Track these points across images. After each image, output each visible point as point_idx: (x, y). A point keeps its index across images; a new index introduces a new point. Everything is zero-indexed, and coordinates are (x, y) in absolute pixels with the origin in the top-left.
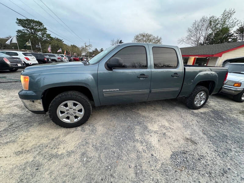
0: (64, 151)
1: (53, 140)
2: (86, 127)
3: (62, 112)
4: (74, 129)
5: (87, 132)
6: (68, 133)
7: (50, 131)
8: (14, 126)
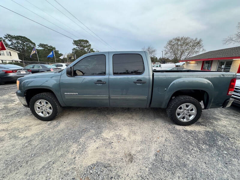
0: (23, 136)
1: (26, 126)
2: (54, 122)
3: (39, 108)
4: (45, 122)
5: (51, 126)
6: (39, 124)
7: (31, 121)
8: (18, 113)
